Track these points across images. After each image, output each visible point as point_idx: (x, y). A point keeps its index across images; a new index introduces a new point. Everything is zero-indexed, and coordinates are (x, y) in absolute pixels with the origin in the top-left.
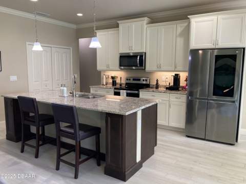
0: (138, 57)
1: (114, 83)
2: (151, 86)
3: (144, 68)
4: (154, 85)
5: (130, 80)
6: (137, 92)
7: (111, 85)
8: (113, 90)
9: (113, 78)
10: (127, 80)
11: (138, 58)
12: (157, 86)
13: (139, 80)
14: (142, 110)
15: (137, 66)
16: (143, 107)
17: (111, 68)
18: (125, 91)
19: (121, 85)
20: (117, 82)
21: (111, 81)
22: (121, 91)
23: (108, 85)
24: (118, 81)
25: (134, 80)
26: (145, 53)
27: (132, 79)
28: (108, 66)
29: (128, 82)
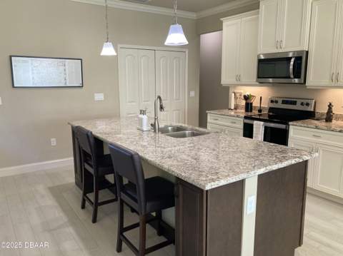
0: (293, 60)
1: (249, 107)
2: (317, 116)
3: (302, 82)
4: (322, 114)
5: (277, 102)
6: (283, 126)
7: (243, 111)
8: (242, 120)
9: (246, 98)
10: (272, 101)
11: (292, 63)
12: (329, 117)
13: (294, 103)
14: (259, 176)
15: (290, 78)
16: (262, 171)
17: (244, 80)
18: (262, 123)
19: (260, 111)
20: (254, 105)
21: (243, 103)
22: (255, 123)
23: (238, 111)
24: (256, 103)
25: (284, 102)
26: (307, 52)
27: (280, 101)
28: (238, 78)
29: (274, 105)
